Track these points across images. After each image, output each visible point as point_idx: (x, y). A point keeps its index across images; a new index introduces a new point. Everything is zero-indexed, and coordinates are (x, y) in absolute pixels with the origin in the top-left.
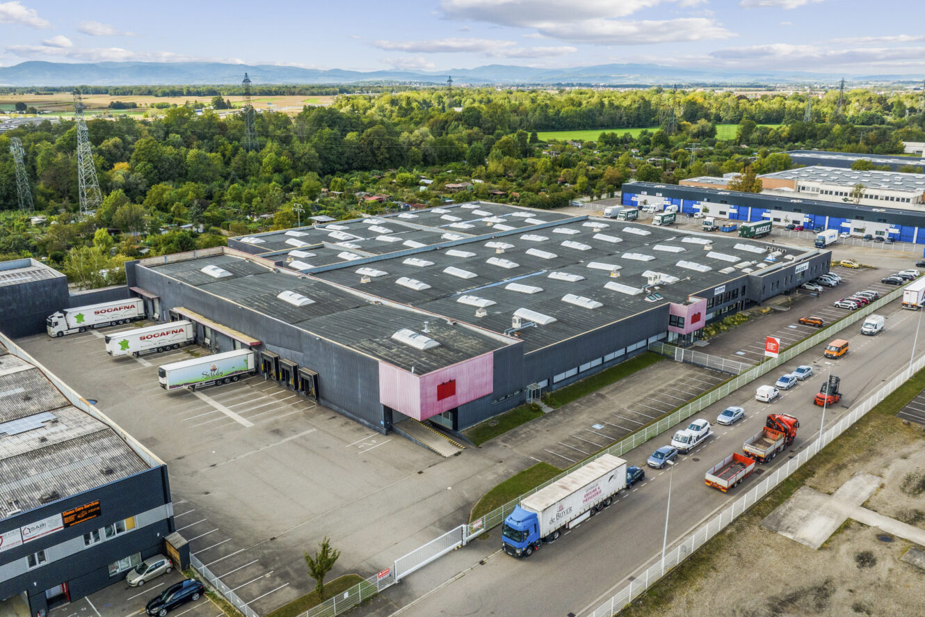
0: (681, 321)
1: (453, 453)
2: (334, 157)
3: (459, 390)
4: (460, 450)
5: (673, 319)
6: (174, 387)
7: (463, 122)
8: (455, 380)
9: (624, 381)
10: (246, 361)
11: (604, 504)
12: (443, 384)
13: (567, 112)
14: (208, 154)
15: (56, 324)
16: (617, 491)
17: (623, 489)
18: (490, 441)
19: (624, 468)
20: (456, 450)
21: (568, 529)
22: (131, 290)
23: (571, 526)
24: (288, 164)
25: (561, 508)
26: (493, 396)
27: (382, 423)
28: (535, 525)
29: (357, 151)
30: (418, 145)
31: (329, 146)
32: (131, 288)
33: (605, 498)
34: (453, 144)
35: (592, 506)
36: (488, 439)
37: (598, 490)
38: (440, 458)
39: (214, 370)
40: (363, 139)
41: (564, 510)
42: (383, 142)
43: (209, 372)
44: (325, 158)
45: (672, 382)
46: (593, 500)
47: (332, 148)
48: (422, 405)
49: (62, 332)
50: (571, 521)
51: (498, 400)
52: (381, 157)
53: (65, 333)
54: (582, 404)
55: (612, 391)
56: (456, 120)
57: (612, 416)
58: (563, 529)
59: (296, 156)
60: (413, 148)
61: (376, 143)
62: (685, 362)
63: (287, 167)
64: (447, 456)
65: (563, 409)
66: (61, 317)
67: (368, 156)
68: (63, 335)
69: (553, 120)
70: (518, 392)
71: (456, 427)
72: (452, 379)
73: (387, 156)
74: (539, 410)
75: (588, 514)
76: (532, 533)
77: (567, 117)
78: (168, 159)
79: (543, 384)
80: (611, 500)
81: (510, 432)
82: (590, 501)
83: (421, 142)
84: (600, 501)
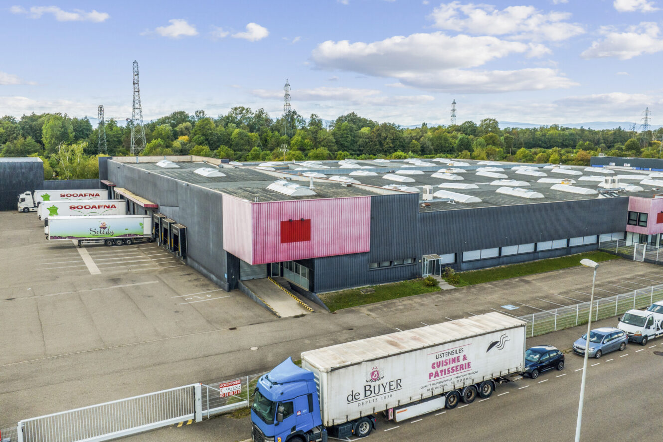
0: (643, 218)
1: (293, 315)
2: (349, 144)
3: (315, 235)
4: (305, 313)
5: (633, 217)
6: (55, 237)
7: (461, 132)
8: (309, 221)
9: (561, 271)
10: (142, 225)
11: (477, 391)
12: (290, 221)
13: (552, 135)
14: (250, 134)
15: (23, 200)
16: (505, 373)
17: (517, 373)
18: (353, 308)
19: (521, 334)
20: (300, 312)
21: (393, 422)
22: (102, 183)
23: (401, 416)
24: (310, 145)
25: (376, 376)
26: (369, 256)
27: (226, 276)
28: (310, 396)
29: (367, 140)
30: (418, 140)
31: (345, 135)
32: (102, 181)
33: (478, 380)
34: (447, 140)
35: (449, 388)
36: (351, 306)
37: (462, 362)
38: (275, 318)
39: (104, 228)
40: (373, 132)
41: (384, 381)
42: (389, 134)
43: (98, 230)
44: (341, 144)
45: (628, 276)
46: (452, 376)
47: (347, 137)
48: (255, 243)
49: (28, 208)
50: (400, 407)
51: (379, 264)
52: (387, 146)
53: (31, 210)
54: (496, 286)
55: (543, 278)
56: (456, 131)
57: (534, 299)
58: (380, 419)
59: (318, 140)
60: (413, 141)
61: (384, 135)
62: (647, 261)
63: (309, 148)
64: (283, 316)
65: (469, 288)
66: (29, 195)
67: (376, 145)
68: (29, 211)
69: (540, 140)
70: (410, 261)
71: (312, 288)
72: (306, 218)
73: (391, 145)
74: (433, 284)
75: (440, 403)
76: (301, 410)
77: (552, 138)
78: (217, 134)
79: (447, 259)
80: (493, 389)
81: (386, 302)
82: (445, 377)
83: (421, 137)
84: (468, 383)
